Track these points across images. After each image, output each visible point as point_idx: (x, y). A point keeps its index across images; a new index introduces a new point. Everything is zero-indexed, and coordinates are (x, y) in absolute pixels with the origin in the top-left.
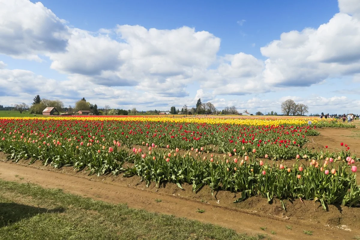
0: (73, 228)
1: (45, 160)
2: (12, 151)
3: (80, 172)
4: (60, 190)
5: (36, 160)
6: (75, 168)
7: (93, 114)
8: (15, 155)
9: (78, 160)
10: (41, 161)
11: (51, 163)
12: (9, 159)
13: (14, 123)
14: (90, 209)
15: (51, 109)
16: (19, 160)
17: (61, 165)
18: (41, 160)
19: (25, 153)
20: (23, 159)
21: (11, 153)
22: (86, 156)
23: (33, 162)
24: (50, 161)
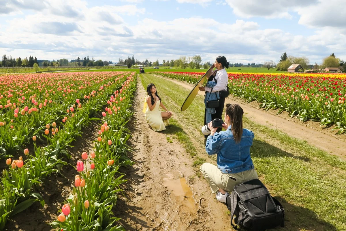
0: (317, 178)
1: (292, 112)
2: (264, 100)
3: (327, 129)
4: (305, 141)
5: (283, 111)
6: (321, 124)
7: (343, 72)
8: (266, 105)
9: (326, 117)
10: (287, 113)
11: (297, 115)
12: (261, 107)
13: (264, 77)
14: (336, 167)
15: (297, 65)
16: (268, 109)
17: (307, 119)
18: (288, 111)
19: (274, 104)
20: (272, 108)
21: (263, 102)
22: (335, 114)
23: (280, 113)
24: (296, 114)
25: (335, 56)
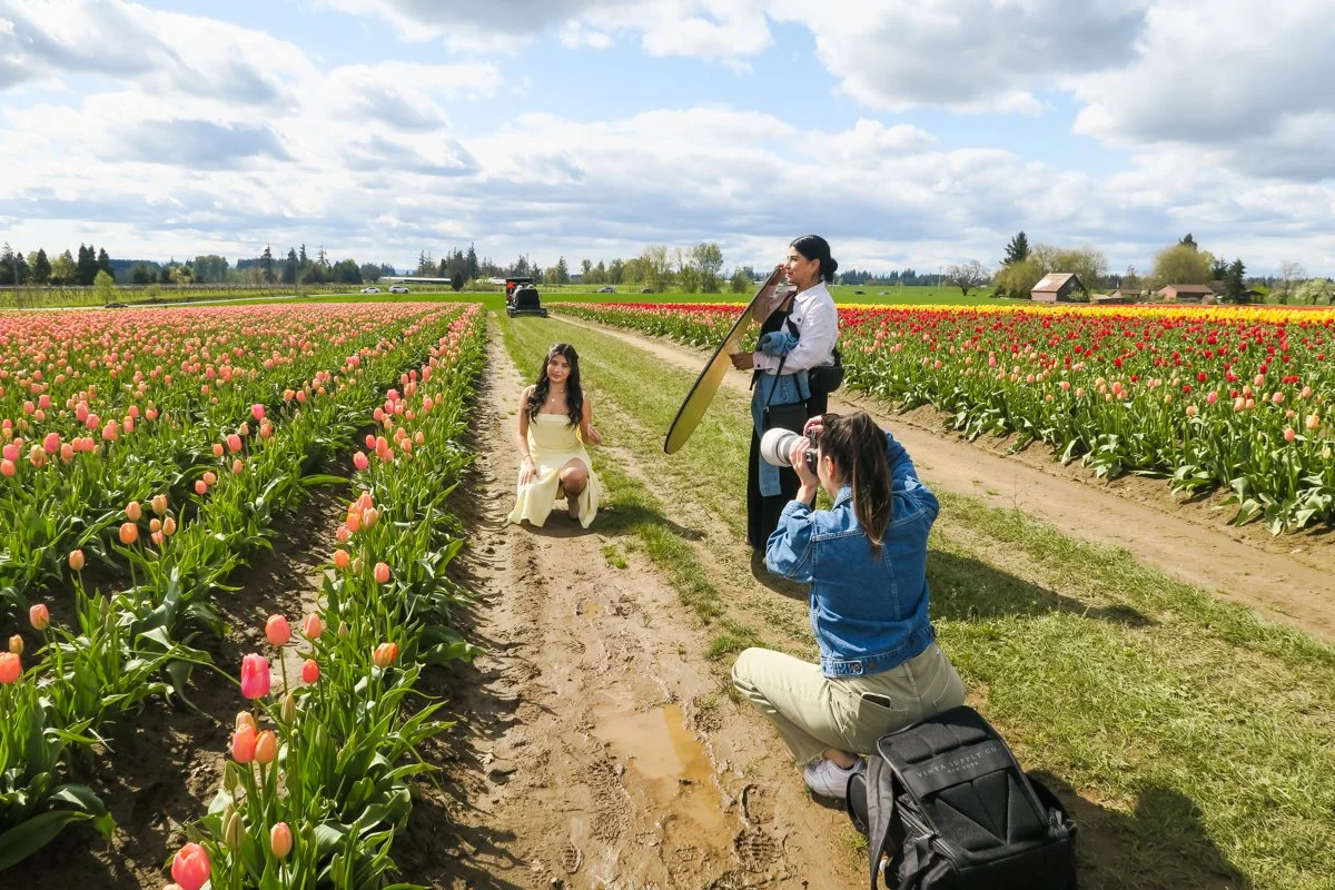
0: (1184, 694)
1: (1065, 446)
2: (961, 404)
3: (1195, 505)
4: (1122, 552)
5: (1033, 441)
6: (1173, 488)
7: (1223, 300)
8: (966, 419)
9: (1191, 459)
10: (1048, 446)
11: (1085, 457)
12: (949, 428)
13: (954, 321)
14: (1247, 647)
15: (1064, 278)
16: (978, 435)
17: (1122, 469)
18: (1048, 443)
19: (997, 416)
20: (991, 432)
21: (955, 411)
22: (1224, 450)
23: (1022, 448)
24: (1079, 450)
25: (1195, 245)
